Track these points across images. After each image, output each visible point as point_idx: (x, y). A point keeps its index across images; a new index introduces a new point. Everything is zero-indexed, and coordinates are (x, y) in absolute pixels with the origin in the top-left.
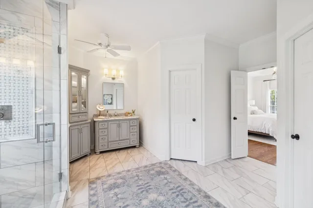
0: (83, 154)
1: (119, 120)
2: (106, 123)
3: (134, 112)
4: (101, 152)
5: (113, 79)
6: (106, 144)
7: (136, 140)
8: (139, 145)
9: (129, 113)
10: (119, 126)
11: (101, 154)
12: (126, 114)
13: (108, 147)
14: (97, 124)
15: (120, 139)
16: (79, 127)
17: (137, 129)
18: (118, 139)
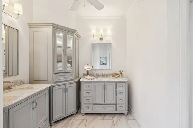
0: (68, 114)
1: (104, 82)
2: (91, 84)
3: (121, 73)
4: (86, 114)
5: (101, 39)
6: (91, 106)
7: (124, 106)
8: (128, 113)
9: (116, 74)
10: (104, 88)
11: (86, 116)
12: (114, 75)
13: (92, 110)
14: (82, 85)
15: (106, 103)
16: (64, 87)
17: (125, 94)
18: (103, 103)
